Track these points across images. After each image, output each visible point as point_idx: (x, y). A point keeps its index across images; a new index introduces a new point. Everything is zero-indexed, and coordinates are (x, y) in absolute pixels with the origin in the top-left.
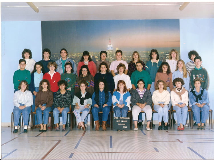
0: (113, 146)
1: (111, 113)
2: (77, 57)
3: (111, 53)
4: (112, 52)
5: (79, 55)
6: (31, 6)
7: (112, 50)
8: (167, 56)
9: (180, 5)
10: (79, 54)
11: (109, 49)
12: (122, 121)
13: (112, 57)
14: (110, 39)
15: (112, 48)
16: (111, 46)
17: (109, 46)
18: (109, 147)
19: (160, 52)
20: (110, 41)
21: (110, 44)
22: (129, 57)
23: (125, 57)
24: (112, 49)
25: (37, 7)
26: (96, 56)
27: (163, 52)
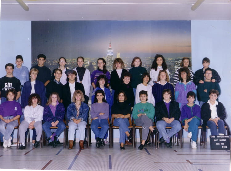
0: (112, 167)
1: (111, 129)
2: (72, 64)
3: (111, 59)
4: (112, 57)
6: (19, 4)
7: (112, 56)
8: (176, 64)
9: (192, 4)
10: (74, 59)
11: (109, 55)
12: (220, 140)
14: (110, 43)
15: (112, 53)
16: (112, 51)
17: (109, 51)
18: (108, 168)
19: (168, 58)
20: (110, 45)
21: (110, 49)
23: (127, 64)
24: (112, 54)
25: (27, 5)
26: (94, 62)
27: (172, 59)
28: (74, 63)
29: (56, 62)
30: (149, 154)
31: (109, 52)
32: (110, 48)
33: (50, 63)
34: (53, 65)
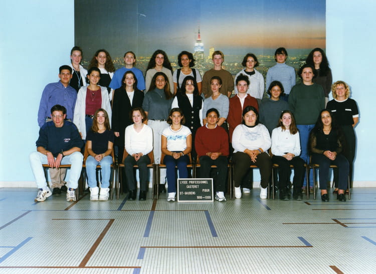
3: (201, 57)
4: (202, 55)
5: (143, 59)
7: (202, 52)
11: (197, 50)
13: (203, 65)
14: (199, 33)
15: (202, 47)
16: (202, 44)
17: (197, 44)
19: (290, 57)
20: (199, 36)
21: (199, 41)
22: (234, 65)
23: (225, 66)
24: (202, 50)
26: (174, 62)
27: (295, 58)
28: (141, 63)
31: (197, 46)
32: (198, 39)
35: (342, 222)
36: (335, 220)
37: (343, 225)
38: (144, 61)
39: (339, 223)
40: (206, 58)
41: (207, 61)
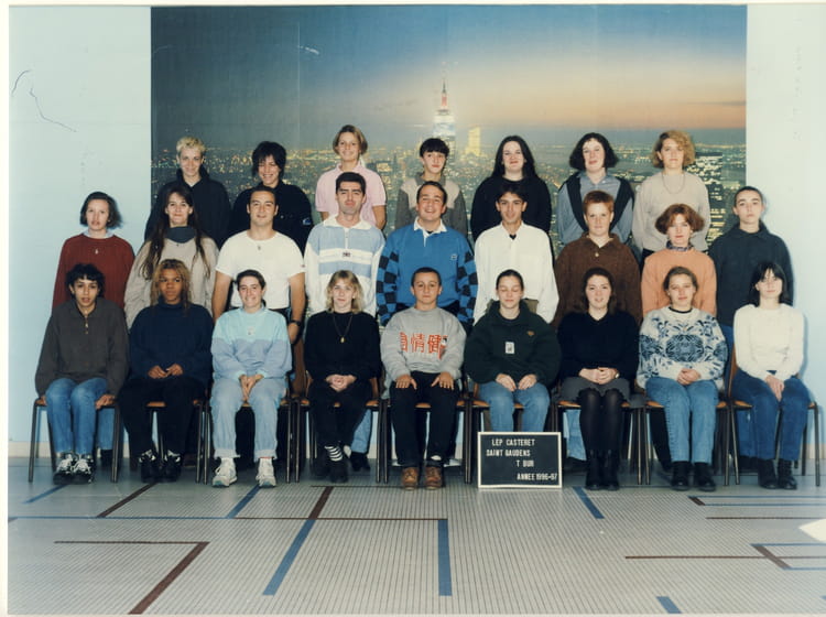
2: (300, 167)
5: (312, 155)
7: (452, 139)
10: (308, 152)
11: (440, 133)
14: (444, 91)
15: (451, 127)
16: (450, 119)
17: (438, 119)
20: (444, 100)
21: (443, 112)
24: (452, 133)
26: (384, 162)
28: (308, 163)
29: (242, 160)
30: (597, 514)
31: (438, 124)
32: (442, 108)
33: (218, 164)
34: (231, 171)
35: (776, 552)
36: (759, 547)
37: (778, 561)
38: (313, 158)
39: (768, 555)
40: (461, 152)
41: (462, 159)
